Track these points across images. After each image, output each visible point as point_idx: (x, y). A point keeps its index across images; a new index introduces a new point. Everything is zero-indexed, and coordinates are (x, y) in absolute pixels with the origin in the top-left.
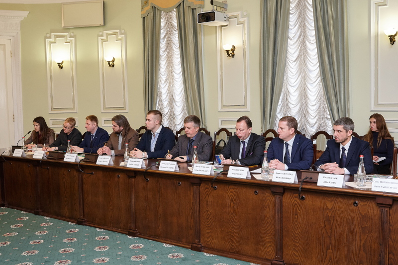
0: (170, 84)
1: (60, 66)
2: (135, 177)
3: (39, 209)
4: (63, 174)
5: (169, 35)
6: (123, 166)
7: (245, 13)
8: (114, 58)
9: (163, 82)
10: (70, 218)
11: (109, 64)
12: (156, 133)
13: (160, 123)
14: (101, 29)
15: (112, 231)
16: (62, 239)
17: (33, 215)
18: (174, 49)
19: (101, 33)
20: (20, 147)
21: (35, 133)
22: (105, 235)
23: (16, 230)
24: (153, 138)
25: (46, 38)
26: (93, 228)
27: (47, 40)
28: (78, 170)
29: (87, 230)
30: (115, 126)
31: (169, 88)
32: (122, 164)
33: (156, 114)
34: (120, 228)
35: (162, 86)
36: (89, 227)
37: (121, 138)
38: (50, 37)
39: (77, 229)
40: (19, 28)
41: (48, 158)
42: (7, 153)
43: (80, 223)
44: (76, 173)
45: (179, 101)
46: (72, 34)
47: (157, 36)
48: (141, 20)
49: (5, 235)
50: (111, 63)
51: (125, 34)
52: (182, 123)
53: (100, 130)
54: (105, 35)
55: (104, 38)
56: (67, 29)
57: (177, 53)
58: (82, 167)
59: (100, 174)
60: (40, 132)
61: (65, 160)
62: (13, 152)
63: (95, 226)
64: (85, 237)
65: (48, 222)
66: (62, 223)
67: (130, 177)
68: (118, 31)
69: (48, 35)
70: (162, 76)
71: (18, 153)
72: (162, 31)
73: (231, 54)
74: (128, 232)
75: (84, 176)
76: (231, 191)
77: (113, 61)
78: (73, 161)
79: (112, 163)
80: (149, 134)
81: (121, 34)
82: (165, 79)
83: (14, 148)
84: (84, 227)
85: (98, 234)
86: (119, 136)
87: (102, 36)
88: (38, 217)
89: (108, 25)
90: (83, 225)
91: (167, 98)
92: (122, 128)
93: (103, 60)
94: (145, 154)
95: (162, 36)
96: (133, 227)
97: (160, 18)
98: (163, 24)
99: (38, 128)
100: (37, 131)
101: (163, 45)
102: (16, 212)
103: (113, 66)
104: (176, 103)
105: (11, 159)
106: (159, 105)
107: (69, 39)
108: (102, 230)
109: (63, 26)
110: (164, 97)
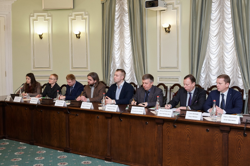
0: (121, 51)
1: (41, 37)
2: (111, 118)
3: (33, 141)
4: (54, 115)
5: (121, 16)
6: (101, 110)
7: (178, 2)
8: (80, 32)
9: (116, 50)
10: (58, 147)
11: (77, 36)
12: (120, 86)
14: (71, 11)
15: (91, 157)
16: (57, 164)
17: (29, 145)
18: (125, 26)
19: (70, 14)
20: (18, 95)
21: (27, 85)
22: (88, 160)
23: (19, 156)
24: (118, 90)
25: (30, 16)
26: (77, 155)
27: (31, 18)
28: (67, 113)
29: (73, 156)
31: (121, 54)
32: (100, 108)
33: (122, 72)
34: (98, 155)
35: (116, 53)
36: (74, 154)
37: (93, 89)
38: (33, 16)
39: (66, 156)
40: (11, 9)
41: (41, 103)
42: (8, 99)
43: (66, 151)
44: (63, 114)
45: (128, 63)
46: (50, 14)
47: (113, 16)
48: (101, 6)
49: (13, 160)
51: (88, 15)
52: (130, 79)
54: (73, 15)
55: (73, 17)
56: (46, 10)
57: (127, 30)
58: (70, 110)
59: (83, 115)
60: (30, 84)
61: (56, 105)
62: (13, 99)
63: (78, 153)
64: (73, 161)
65: (42, 150)
66: (53, 151)
67: (107, 118)
68: (83, 13)
69: (32, 15)
70: (115, 45)
71: (17, 100)
72: (116, 13)
73: (168, 30)
74: (105, 158)
75: (70, 117)
76: (187, 129)
77: (79, 34)
78: (62, 105)
79: (93, 108)
80: (114, 86)
81: (86, 15)
82: (118, 48)
83: (13, 96)
84: (69, 154)
85: (82, 160)
86: (91, 88)
87: (71, 16)
88: (33, 147)
89: (76, 8)
90: (69, 152)
91: (119, 61)
93: (72, 33)
94: (114, 101)
95: (116, 17)
96: (109, 154)
97: (115, 4)
98: (117, 9)
99: (29, 81)
100: (28, 83)
101: (117, 23)
102: (15, 142)
103: (79, 38)
104: (126, 65)
105: (11, 104)
106: (113, 66)
107: (47, 18)
108: (84, 157)
109: (43, 8)
110: (117, 60)
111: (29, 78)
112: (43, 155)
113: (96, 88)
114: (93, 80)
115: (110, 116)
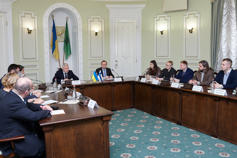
0: (228, 43)
1: (162, 33)
2: (219, 101)
3: (154, 112)
4: (170, 94)
5: (229, 12)
6: (210, 93)
8: (192, 28)
9: (224, 41)
10: (172, 120)
11: (190, 31)
12: (227, 73)
13: (231, 67)
14: (185, 12)
15: (200, 132)
16: (171, 133)
17: (150, 115)
18: (232, 21)
19: (185, 14)
20: (144, 77)
21: (151, 69)
22: (196, 134)
24: (225, 76)
25: (155, 18)
26: (188, 129)
27: (155, 19)
28: (180, 93)
30: (201, 66)
31: (227, 45)
32: (209, 91)
33: (228, 61)
34: (206, 131)
35: (223, 44)
36: (185, 127)
38: (157, 18)
39: (178, 127)
40: (141, 14)
41: (161, 84)
42: (137, 80)
43: (179, 123)
44: (177, 94)
45: (234, 53)
46: (169, 15)
47: (221, 13)
48: (211, 5)
49: (138, 126)
50: (191, 31)
51: (200, 13)
52: (235, 66)
53: (188, 70)
54: (187, 15)
55: (187, 16)
56: (166, 12)
57: (234, 24)
58: (183, 91)
59: (194, 97)
60: (153, 69)
61: (172, 86)
62: (141, 80)
63: (189, 127)
64: (184, 133)
65: (160, 121)
66: (168, 122)
67: (215, 100)
68: (195, 12)
69: (156, 17)
70: (223, 38)
71: (143, 80)
72: (224, 11)
74: (212, 134)
75: (183, 97)
77: (192, 30)
78: (177, 87)
79: (203, 90)
81: (197, 14)
82: (225, 40)
83: (140, 77)
84: (181, 127)
85: (192, 133)
86: (201, 73)
87: (186, 15)
88: (153, 117)
89: (190, 9)
90: (181, 125)
91: (226, 51)
92: (205, 68)
93: (186, 29)
94: (221, 86)
95: (224, 14)
96: (215, 132)
97: (223, 3)
98: (225, 7)
99: (152, 66)
100: (151, 68)
101: (224, 19)
102: (141, 112)
103: (192, 32)
104: (232, 54)
105: (139, 83)
106: (220, 55)
107: (167, 18)
108: (193, 130)
109: (164, 11)
110: (224, 50)
111: (152, 64)
112: (161, 125)
113: (205, 73)
114: (203, 67)
115: (218, 99)
